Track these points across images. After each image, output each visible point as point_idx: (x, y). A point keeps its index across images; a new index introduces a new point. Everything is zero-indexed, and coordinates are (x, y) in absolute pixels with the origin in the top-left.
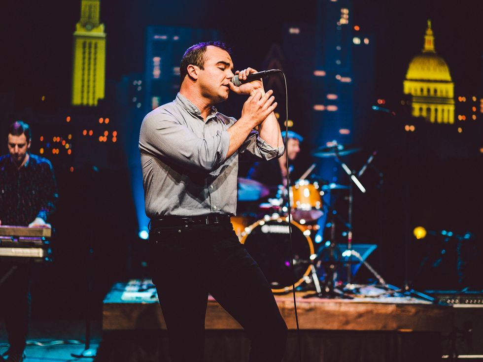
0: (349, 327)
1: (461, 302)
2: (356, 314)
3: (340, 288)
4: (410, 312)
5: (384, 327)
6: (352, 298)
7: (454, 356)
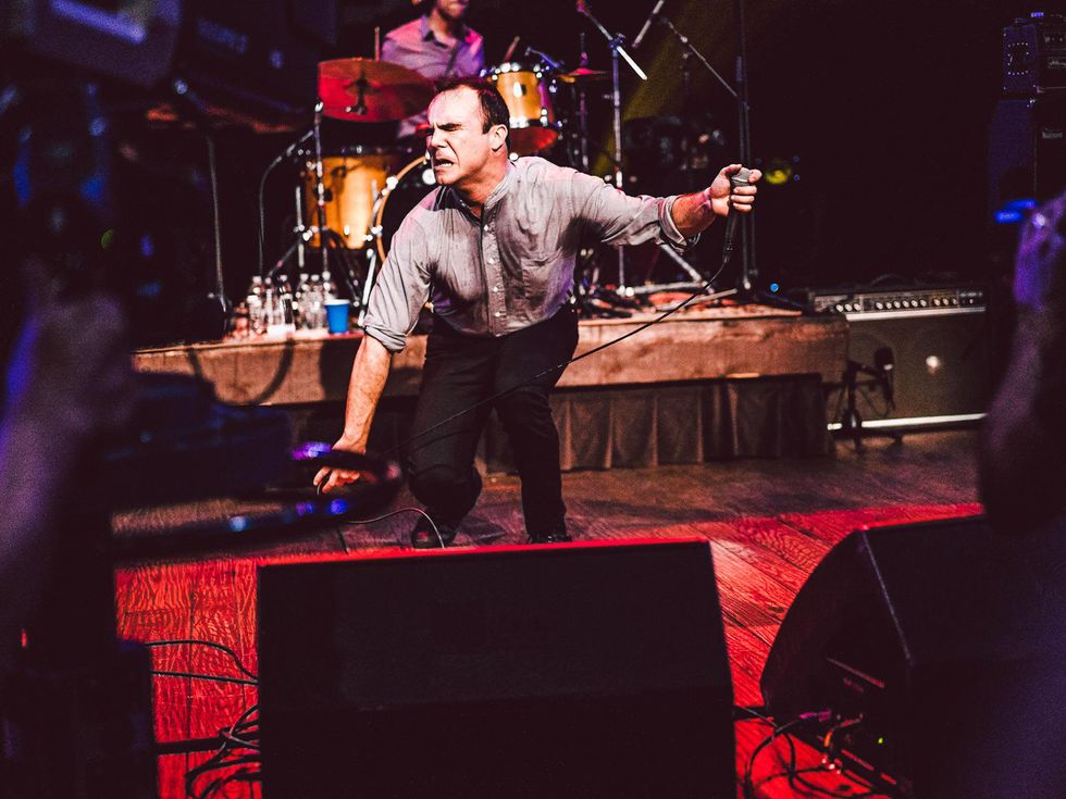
0: (622, 378)
1: (868, 307)
2: (637, 348)
3: (604, 296)
4: (753, 335)
5: (699, 371)
6: (630, 316)
7: (854, 424)
